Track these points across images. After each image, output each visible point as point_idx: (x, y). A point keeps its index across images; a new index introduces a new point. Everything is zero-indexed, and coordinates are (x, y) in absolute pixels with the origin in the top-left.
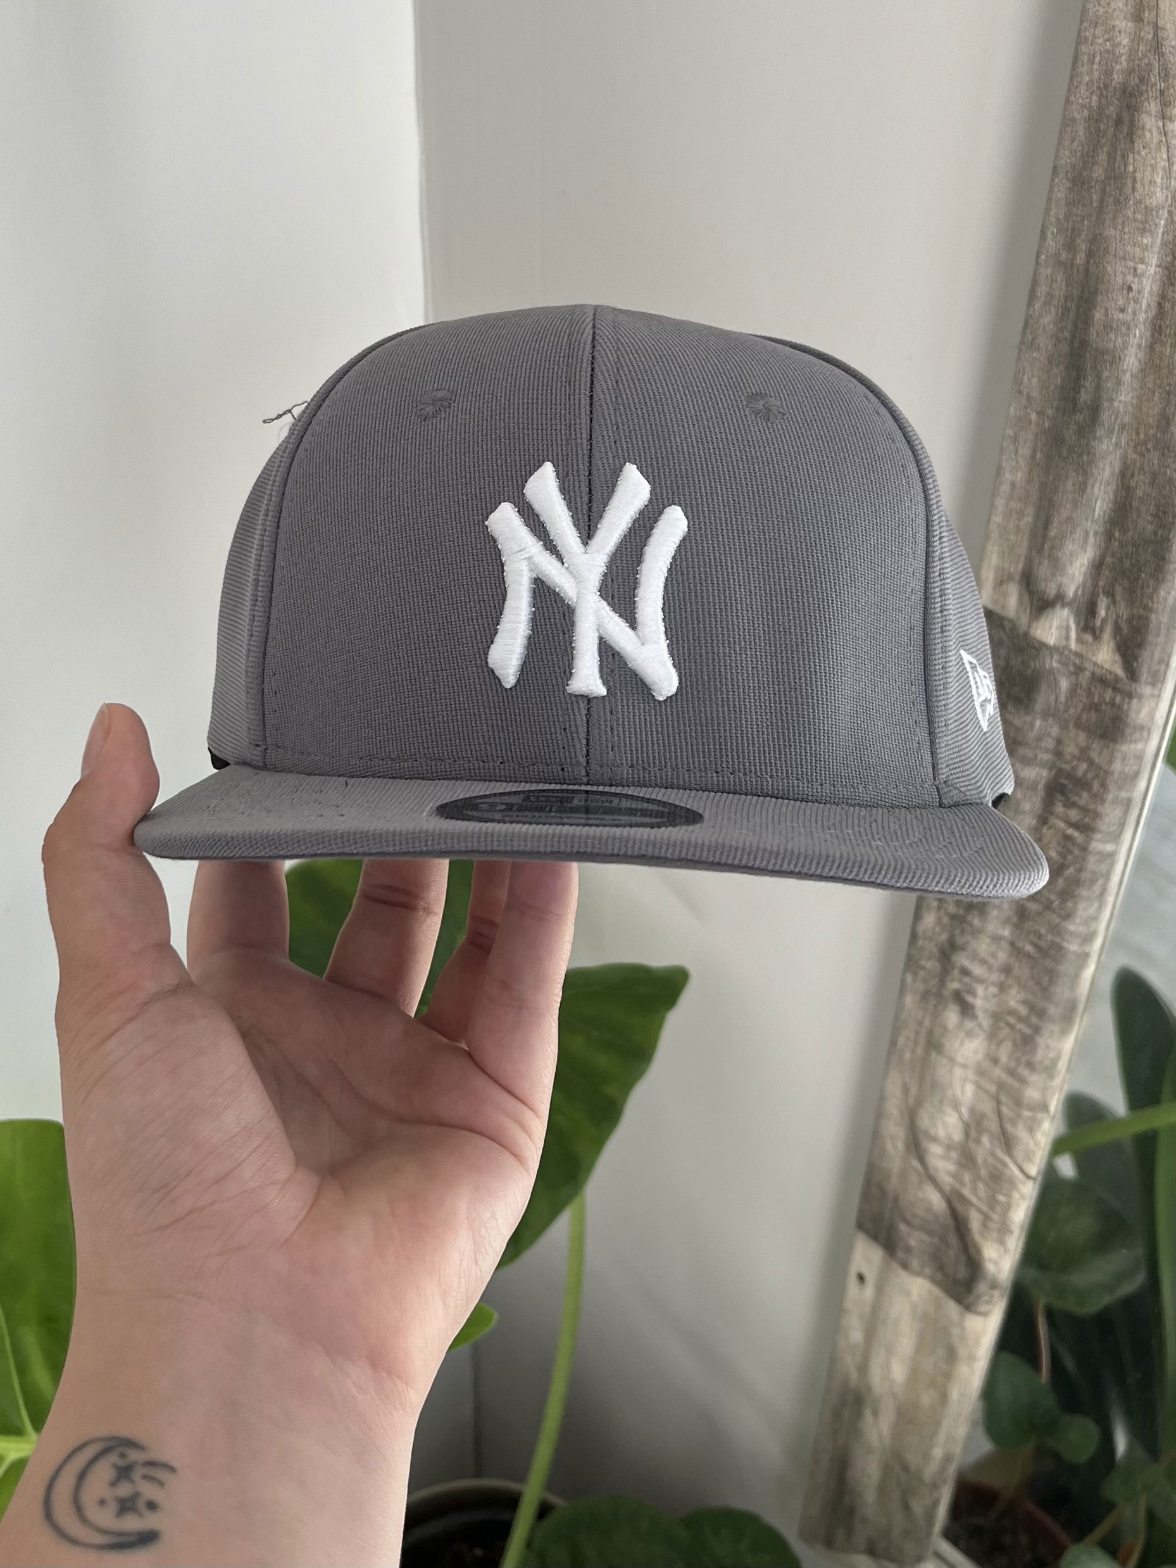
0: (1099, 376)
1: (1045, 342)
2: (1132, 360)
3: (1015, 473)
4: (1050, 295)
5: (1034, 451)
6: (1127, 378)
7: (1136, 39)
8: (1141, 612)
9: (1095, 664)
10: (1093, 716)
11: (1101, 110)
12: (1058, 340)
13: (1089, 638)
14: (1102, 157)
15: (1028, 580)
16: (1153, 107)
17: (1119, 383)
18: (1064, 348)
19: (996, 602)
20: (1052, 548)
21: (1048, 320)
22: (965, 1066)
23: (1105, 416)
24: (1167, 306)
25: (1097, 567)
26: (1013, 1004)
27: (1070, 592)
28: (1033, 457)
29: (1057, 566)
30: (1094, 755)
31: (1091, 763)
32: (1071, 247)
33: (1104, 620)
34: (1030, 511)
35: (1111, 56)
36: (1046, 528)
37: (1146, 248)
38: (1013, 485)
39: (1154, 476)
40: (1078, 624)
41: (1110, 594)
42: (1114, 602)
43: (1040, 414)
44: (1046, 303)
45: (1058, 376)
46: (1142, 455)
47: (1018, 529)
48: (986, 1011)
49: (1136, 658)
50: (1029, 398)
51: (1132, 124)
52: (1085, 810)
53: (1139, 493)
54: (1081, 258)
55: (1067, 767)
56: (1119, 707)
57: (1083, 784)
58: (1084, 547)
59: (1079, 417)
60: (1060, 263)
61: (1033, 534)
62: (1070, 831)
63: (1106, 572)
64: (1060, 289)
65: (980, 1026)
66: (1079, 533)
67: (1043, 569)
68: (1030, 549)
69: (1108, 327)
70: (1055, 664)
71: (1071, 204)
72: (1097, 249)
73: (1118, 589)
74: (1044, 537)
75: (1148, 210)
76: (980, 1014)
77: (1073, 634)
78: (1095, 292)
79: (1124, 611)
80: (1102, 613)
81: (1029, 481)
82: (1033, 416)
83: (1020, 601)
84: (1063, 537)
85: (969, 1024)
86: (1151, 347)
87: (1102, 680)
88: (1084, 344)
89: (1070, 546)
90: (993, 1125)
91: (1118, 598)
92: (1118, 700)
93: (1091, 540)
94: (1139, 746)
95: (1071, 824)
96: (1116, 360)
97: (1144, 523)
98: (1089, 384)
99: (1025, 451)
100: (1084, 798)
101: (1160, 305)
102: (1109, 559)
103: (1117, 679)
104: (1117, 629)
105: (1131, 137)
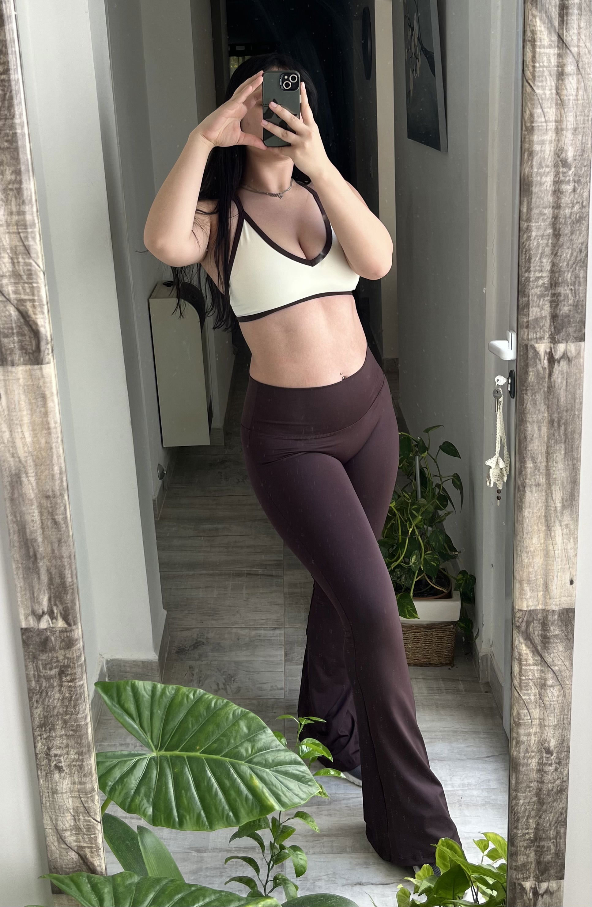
0: (33, 546)
1: (16, 544)
2: (40, 539)
3: (19, 584)
4: (14, 531)
5: (23, 575)
6: (40, 544)
7: (15, 462)
8: (65, 605)
9: (59, 627)
10: (63, 643)
11: (12, 481)
12: (20, 542)
13: (54, 621)
14: (16, 492)
15: (33, 613)
16: (24, 475)
17: (38, 546)
18: (22, 543)
19: (26, 624)
20: (37, 599)
21: (16, 538)
22: (66, 792)
23: (39, 556)
24: (43, 521)
25: (50, 599)
26: (73, 757)
27: (46, 610)
28: (24, 576)
29: (40, 604)
30: (68, 655)
31: (68, 658)
32: (15, 516)
33: (57, 613)
34: (28, 592)
35: (10, 468)
36: (33, 594)
37: (34, 509)
38: (21, 587)
39: (56, 566)
40: (50, 618)
41: (56, 605)
42: (58, 607)
43: (22, 564)
44: (14, 534)
45: (23, 551)
46: (50, 562)
47: (26, 600)
48: (66, 766)
49: (68, 619)
50: (17, 561)
51: (20, 481)
52: (71, 674)
53: (53, 573)
54: (19, 519)
55: (62, 664)
56: (69, 636)
57: (68, 666)
58: (45, 595)
59: (32, 560)
60: (14, 522)
61: (31, 599)
62: (70, 684)
63: (53, 599)
64: (16, 529)
65: (66, 773)
66: (42, 591)
67: (36, 607)
68: (31, 604)
69: (32, 532)
70: (49, 634)
71: (12, 506)
72: (22, 514)
73: (57, 602)
74: (34, 597)
75: (31, 500)
76: (64, 768)
77: (50, 622)
78: (25, 525)
79: (61, 607)
80: (55, 611)
81: (25, 584)
82: (20, 565)
83: (34, 620)
84: (38, 595)
85: (63, 775)
86: (43, 533)
87: (62, 631)
88: (27, 540)
89: (41, 597)
90: (82, 809)
91: (58, 605)
92: (68, 634)
93: (46, 592)
94: (78, 646)
95: (69, 682)
96: (36, 540)
97: (57, 580)
98: (31, 550)
99: (21, 576)
100: (70, 671)
101: (42, 522)
102: (52, 595)
103: (66, 628)
104: (61, 613)
105: (21, 484)
